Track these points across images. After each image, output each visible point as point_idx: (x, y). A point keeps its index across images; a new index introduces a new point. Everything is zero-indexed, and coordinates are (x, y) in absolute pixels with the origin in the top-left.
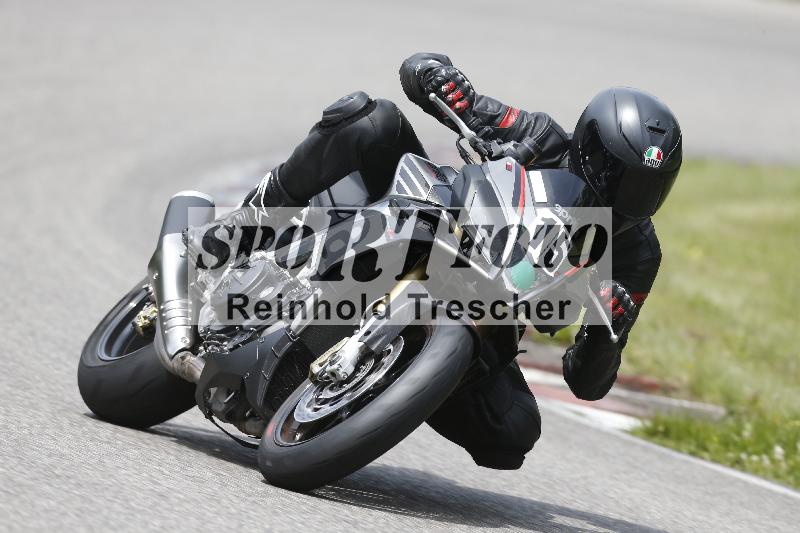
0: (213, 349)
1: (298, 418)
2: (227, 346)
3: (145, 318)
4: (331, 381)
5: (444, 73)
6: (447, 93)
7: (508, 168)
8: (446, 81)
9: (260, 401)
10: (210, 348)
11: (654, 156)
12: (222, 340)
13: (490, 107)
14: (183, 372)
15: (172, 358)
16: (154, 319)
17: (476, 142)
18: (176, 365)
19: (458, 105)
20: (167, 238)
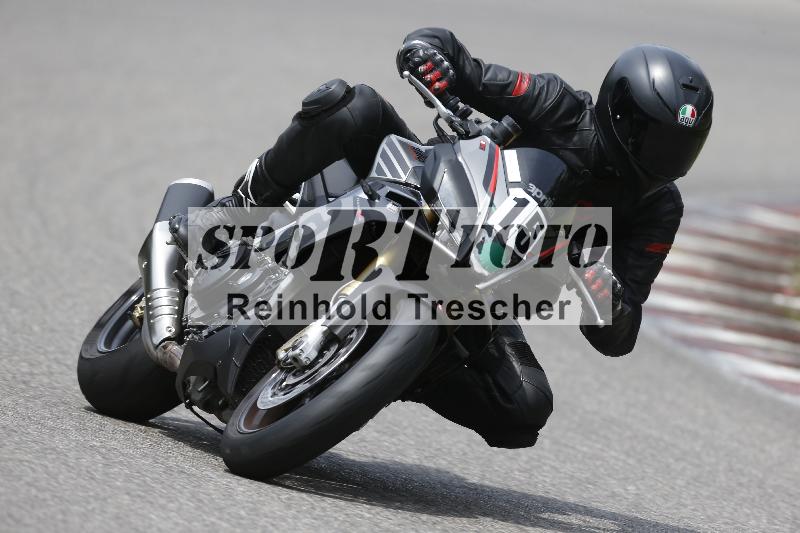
0: (193, 337)
1: (260, 406)
3: (141, 308)
4: (294, 367)
5: (422, 53)
6: (425, 73)
7: (482, 147)
8: (424, 61)
9: (231, 389)
10: (190, 337)
11: (688, 114)
13: (500, 77)
14: (165, 362)
15: (156, 347)
17: (453, 121)
18: (160, 355)
19: (437, 85)
20: (158, 226)
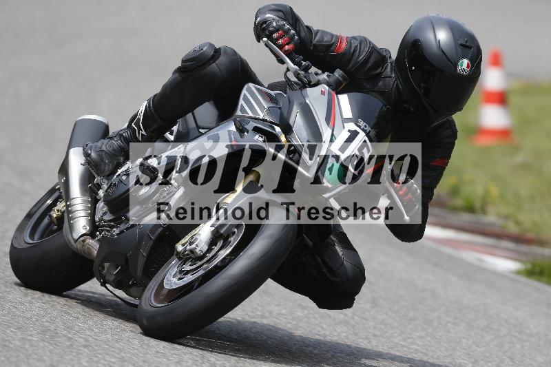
0: (105, 234)
1: (167, 286)
2: (116, 231)
3: (58, 211)
4: (191, 257)
5: (274, 24)
6: (278, 39)
7: (323, 93)
8: (277, 30)
9: (139, 273)
10: (103, 233)
11: (465, 66)
12: (112, 227)
13: (326, 39)
14: (84, 252)
15: (76, 241)
16: (64, 212)
17: (299, 74)
18: (79, 246)
19: (287, 47)
20: (72, 151)
